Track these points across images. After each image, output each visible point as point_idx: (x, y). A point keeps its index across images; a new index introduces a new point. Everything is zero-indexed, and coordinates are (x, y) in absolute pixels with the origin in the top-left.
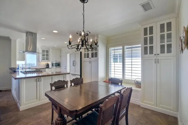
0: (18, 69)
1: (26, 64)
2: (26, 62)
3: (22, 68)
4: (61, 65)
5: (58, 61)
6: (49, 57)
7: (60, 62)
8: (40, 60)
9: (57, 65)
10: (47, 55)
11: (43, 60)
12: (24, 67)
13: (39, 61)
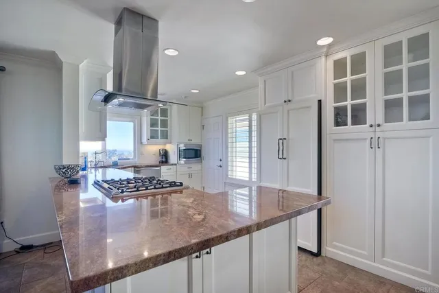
0: (84, 169)
1: (104, 151)
2: (104, 146)
3: (96, 165)
4: (203, 154)
5: (195, 142)
6: (168, 129)
7: (201, 146)
8: (145, 140)
9: (193, 154)
10: (164, 124)
11: (152, 137)
12: (101, 159)
13: (141, 143)
